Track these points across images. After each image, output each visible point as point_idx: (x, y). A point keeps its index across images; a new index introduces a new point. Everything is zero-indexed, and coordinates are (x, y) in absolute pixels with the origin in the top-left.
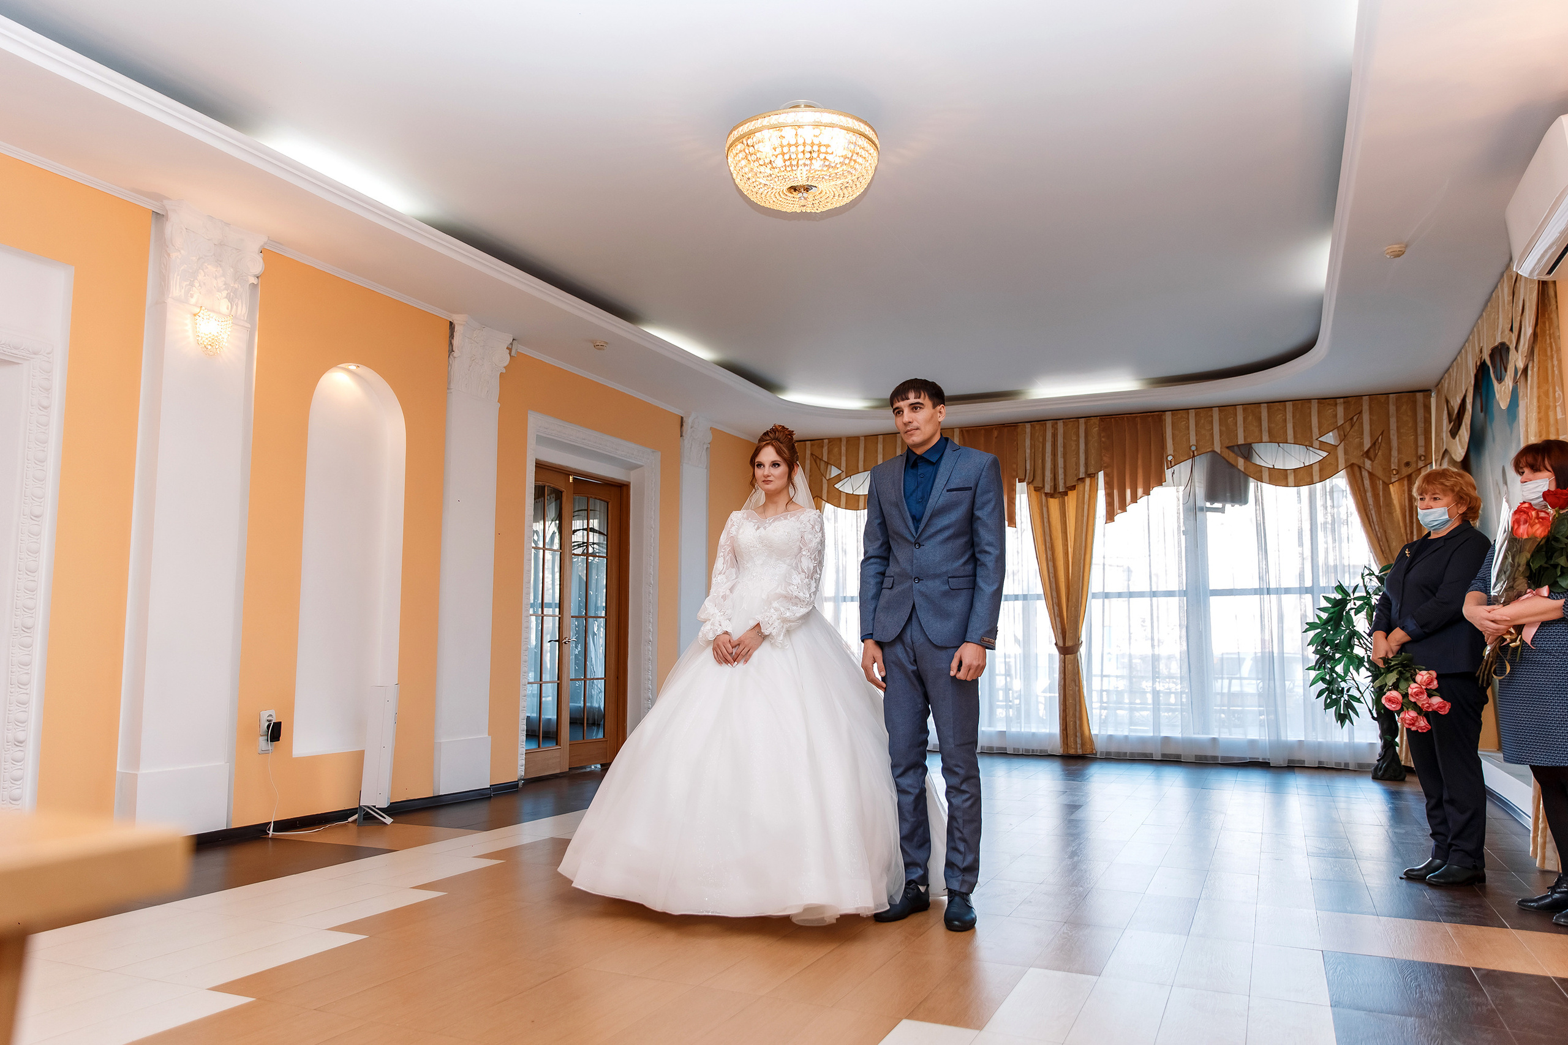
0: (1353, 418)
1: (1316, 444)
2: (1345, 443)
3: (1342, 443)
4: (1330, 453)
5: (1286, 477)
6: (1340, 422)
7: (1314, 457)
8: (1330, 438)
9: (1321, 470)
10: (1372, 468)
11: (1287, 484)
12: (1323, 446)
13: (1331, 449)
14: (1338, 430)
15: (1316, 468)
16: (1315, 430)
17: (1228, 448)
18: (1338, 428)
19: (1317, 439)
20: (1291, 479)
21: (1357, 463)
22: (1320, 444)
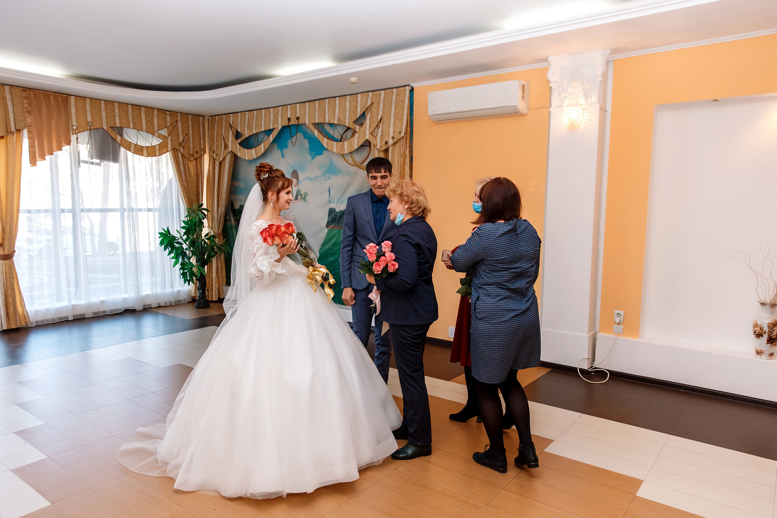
0: (174, 125)
1: (156, 134)
2: (171, 136)
3: (170, 137)
4: (164, 141)
5: (142, 151)
6: (168, 124)
7: (156, 142)
8: (164, 132)
9: (160, 149)
10: (183, 152)
11: (143, 154)
12: (160, 136)
13: (164, 138)
14: (167, 128)
15: (157, 148)
16: (156, 126)
17: (111, 127)
18: (167, 127)
19: (157, 132)
20: (145, 152)
21: (177, 149)
22: (158, 135)
